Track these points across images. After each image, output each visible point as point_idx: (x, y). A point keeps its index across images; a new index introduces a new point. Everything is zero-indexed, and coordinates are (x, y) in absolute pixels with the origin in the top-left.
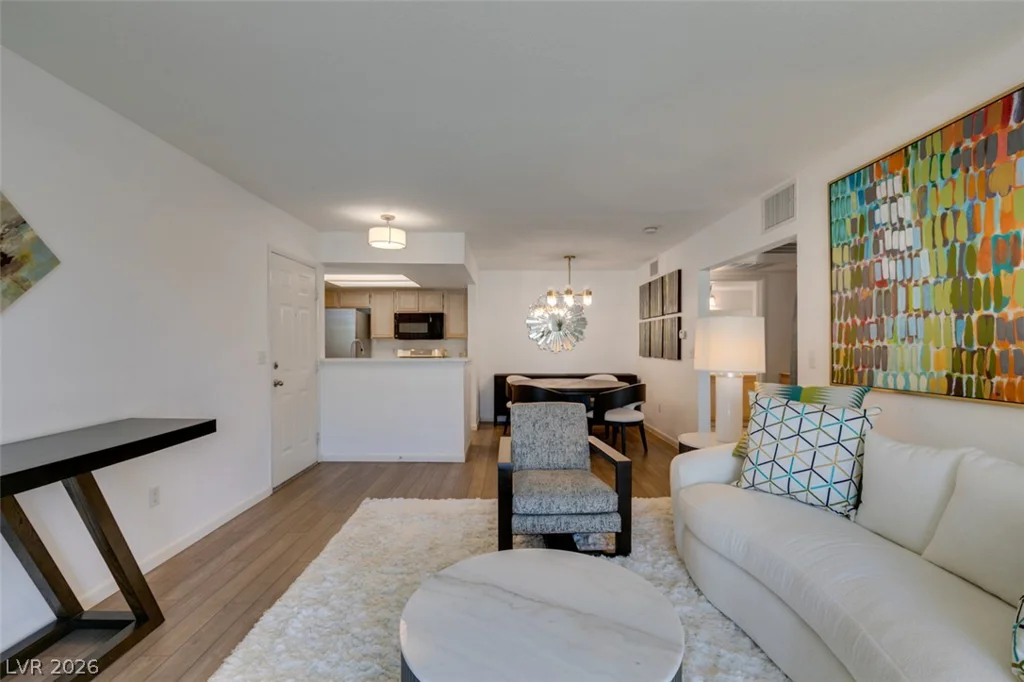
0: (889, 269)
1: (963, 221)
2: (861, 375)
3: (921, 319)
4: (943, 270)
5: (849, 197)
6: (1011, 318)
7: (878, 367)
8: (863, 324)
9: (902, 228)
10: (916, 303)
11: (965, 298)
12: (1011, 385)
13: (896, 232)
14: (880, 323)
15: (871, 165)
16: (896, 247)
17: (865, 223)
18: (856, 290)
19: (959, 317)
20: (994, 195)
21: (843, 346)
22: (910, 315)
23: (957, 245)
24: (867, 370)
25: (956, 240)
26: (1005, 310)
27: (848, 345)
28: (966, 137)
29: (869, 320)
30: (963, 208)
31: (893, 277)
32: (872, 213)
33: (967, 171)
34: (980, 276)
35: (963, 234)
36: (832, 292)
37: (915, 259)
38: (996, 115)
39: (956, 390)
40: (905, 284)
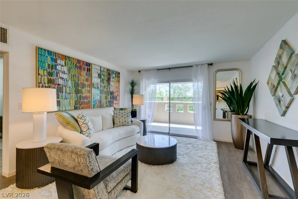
0: (61, 82)
1: (77, 77)
3: (69, 95)
4: (73, 86)
5: (47, 56)
6: (84, 96)
7: (57, 105)
9: (64, 73)
10: (68, 91)
11: (77, 92)
12: (84, 106)
14: (58, 94)
15: (56, 53)
16: (63, 77)
17: (53, 67)
18: (50, 84)
19: (76, 95)
20: (81, 76)
22: (66, 94)
23: (76, 82)
25: (76, 81)
26: (83, 95)
28: (77, 63)
30: (77, 75)
31: (62, 84)
32: (56, 66)
33: (78, 69)
34: (79, 88)
35: (77, 80)
36: (39, 83)
37: (68, 82)
38: (82, 63)
39: (76, 108)
40: (66, 86)
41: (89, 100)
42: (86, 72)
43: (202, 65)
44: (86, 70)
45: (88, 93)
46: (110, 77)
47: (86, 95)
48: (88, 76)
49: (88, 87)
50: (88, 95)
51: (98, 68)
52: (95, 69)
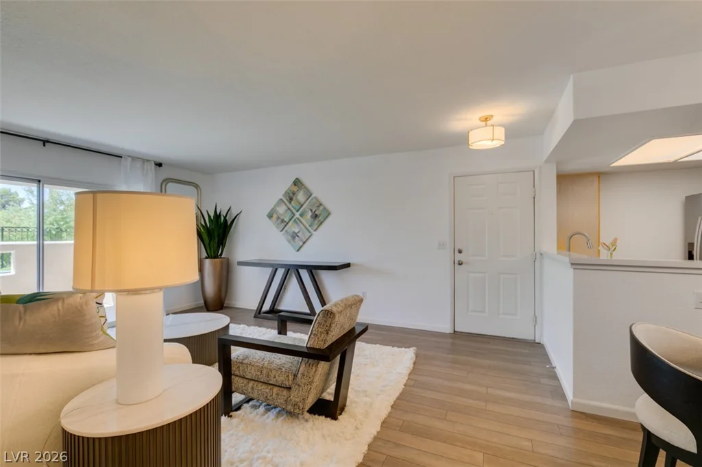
43: (145, 160)
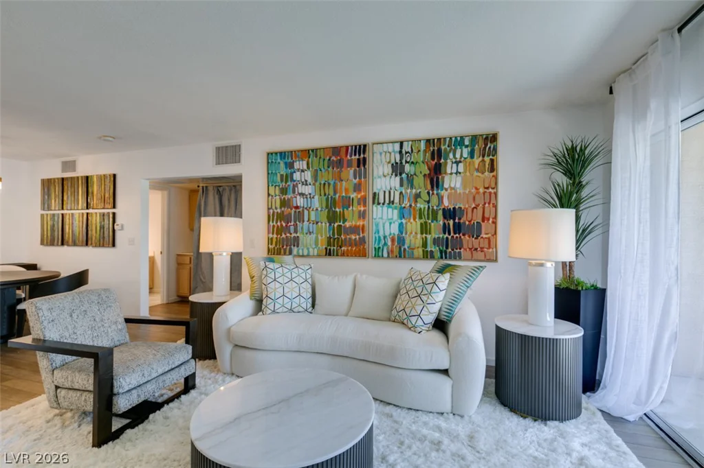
0: (300, 201)
1: (331, 186)
2: (285, 250)
3: (315, 225)
4: (324, 206)
5: (279, 163)
6: (348, 226)
7: (294, 246)
8: (286, 226)
9: (306, 185)
10: (313, 218)
11: (332, 218)
12: (348, 250)
13: (304, 186)
14: (295, 226)
15: (292, 152)
16: (304, 192)
17: (288, 178)
18: (283, 209)
19: (330, 225)
20: (342, 181)
21: (275, 236)
22: (310, 223)
23: (329, 197)
24: (288, 247)
25: (329, 195)
26: (346, 223)
27: (277, 235)
28: (333, 155)
29: (290, 224)
30: (332, 183)
31: (302, 206)
32: (292, 174)
33: (333, 169)
34: (337, 210)
35: (332, 193)
36: (269, 209)
37: (313, 199)
38: (343, 151)
39: (329, 253)
40: (308, 209)
41: (361, 236)
42: (355, 171)
44: (355, 164)
45: (359, 217)
46: (442, 161)
47: (354, 223)
48: (360, 178)
49: (359, 204)
50: (360, 223)
51: (390, 150)
52: (381, 154)
